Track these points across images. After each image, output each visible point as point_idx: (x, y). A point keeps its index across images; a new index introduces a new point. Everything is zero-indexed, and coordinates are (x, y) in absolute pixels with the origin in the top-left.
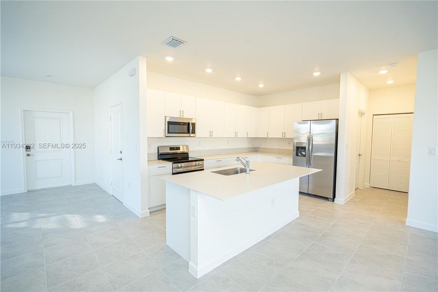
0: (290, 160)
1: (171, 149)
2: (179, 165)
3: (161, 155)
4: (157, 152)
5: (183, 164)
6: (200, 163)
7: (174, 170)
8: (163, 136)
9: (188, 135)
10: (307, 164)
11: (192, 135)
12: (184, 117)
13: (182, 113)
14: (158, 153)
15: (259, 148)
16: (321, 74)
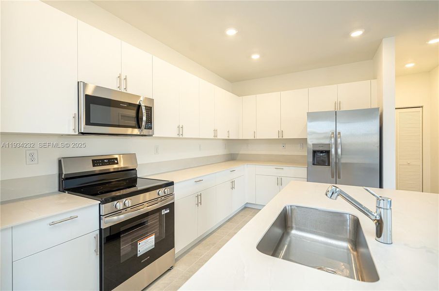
0: (303, 171)
1: (96, 162)
2: (119, 205)
3: (69, 178)
4: (56, 171)
5: (128, 202)
6: (167, 190)
7: (104, 220)
8: (73, 133)
9: (136, 131)
10: (333, 177)
11: (145, 132)
12: (129, 91)
13: (123, 82)
14: (60, 174)
15: (238, 154)
16: (364, 34)
